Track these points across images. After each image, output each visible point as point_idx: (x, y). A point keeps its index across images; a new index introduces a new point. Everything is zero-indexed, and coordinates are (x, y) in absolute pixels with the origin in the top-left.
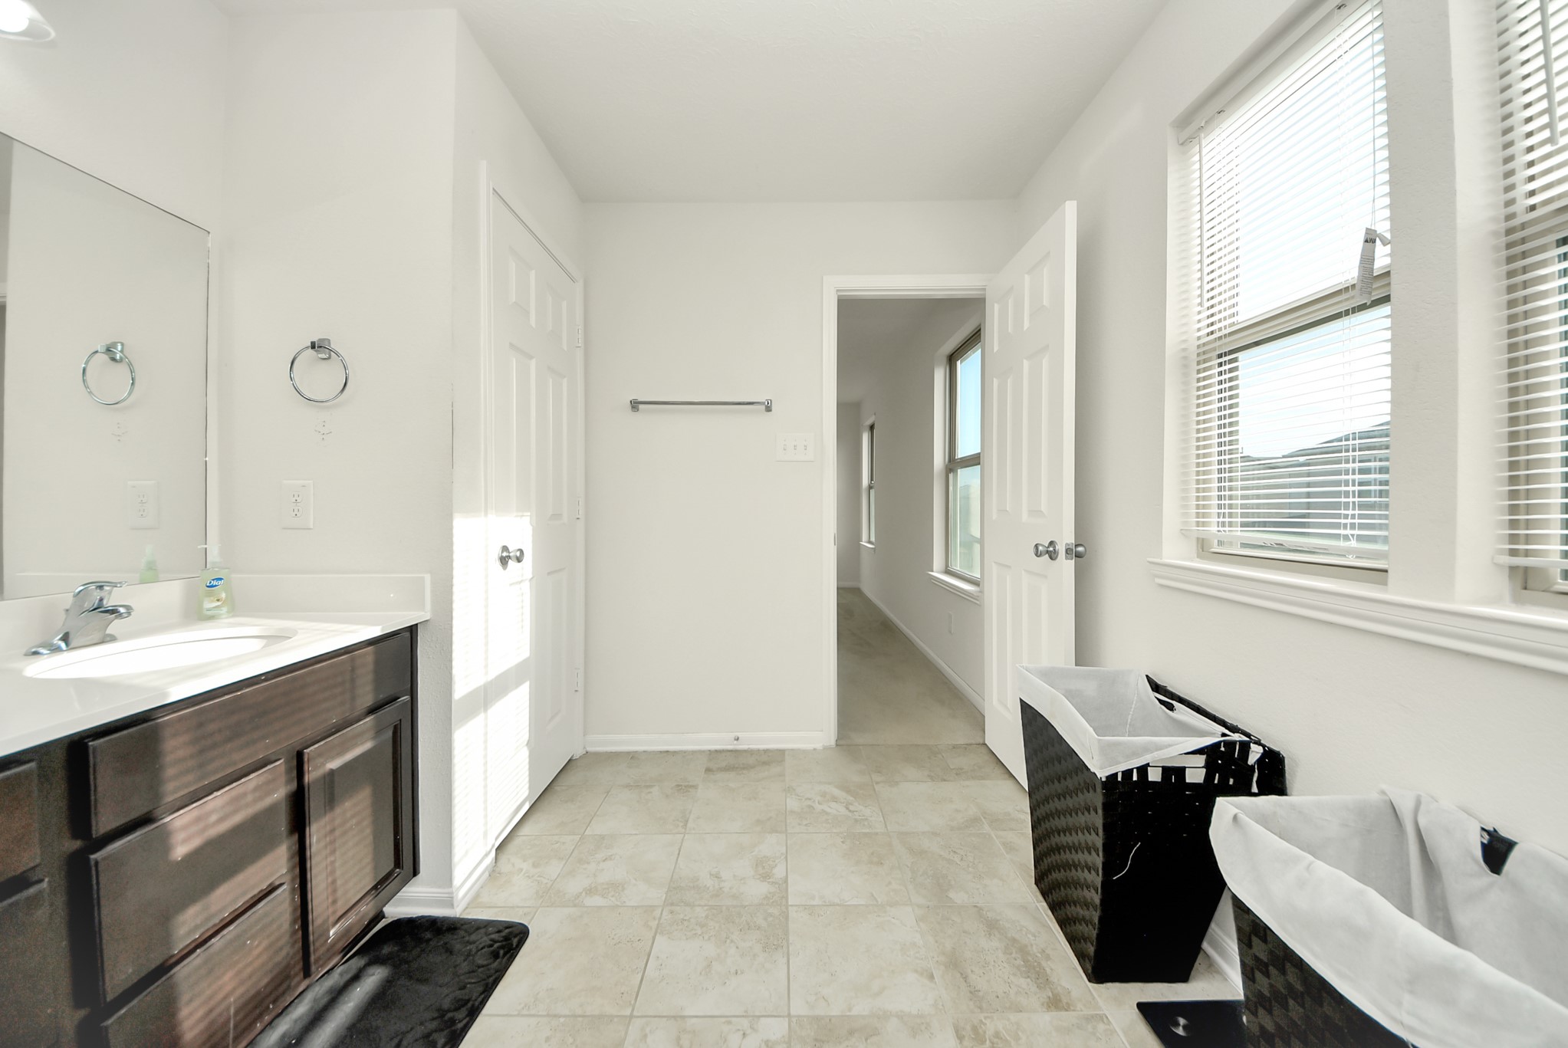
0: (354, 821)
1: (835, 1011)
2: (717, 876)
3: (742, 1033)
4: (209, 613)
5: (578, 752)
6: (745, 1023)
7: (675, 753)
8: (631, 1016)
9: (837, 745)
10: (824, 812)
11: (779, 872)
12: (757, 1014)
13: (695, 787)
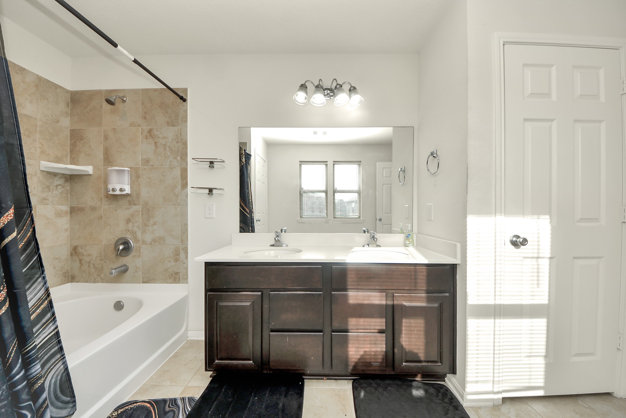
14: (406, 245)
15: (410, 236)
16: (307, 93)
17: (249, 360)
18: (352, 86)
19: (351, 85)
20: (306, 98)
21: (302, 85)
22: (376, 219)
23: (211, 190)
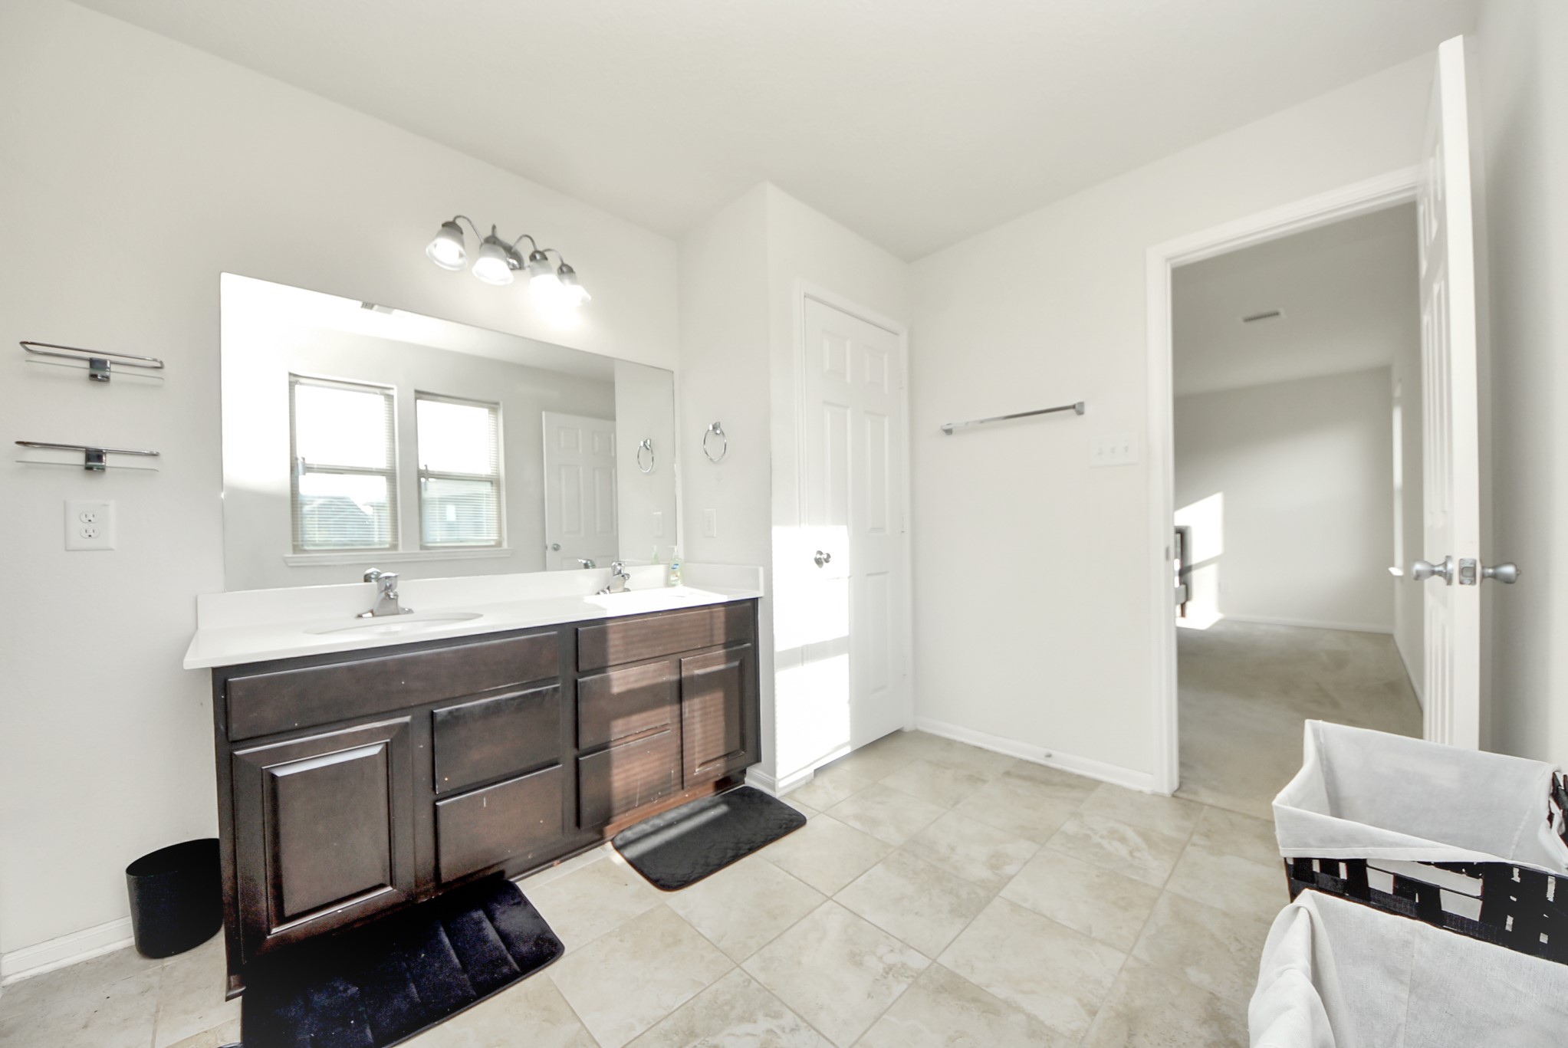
0: (712, 709)
1: (975, 979)
2: (953, 849)
3: (891, 948)
4: (673, 583)
5: (908, 727)
6: (899, 944)
7: (987, 751)
8: (830, 898)
9: (1173, 796)
10: (1099, 845)
11: (1009, 870)
12: (911, 945)
13: (984, 781)
14: (668, 584)
15: (677, 567)
16: (462, 243)
17: (382, 886)
18: (565, 262)
19: (562, 261)
20: (461, 255)
21: (446, 225)
22: (546, 547)
23: (94, 458)
